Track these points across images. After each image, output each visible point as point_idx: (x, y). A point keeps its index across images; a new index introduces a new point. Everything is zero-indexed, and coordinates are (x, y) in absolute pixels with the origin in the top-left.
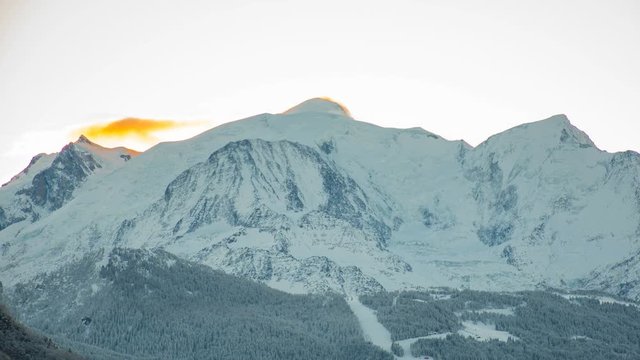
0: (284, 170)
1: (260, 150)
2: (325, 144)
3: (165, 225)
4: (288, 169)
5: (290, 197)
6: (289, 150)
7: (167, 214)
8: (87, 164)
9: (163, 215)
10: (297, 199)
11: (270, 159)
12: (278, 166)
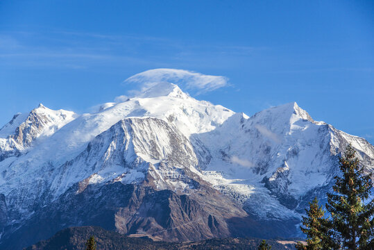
0: (149, 135)
1: (136, 124)
2: (170, 116)
3: (88, 165)
4: (151, 134)
5: (152, 150)
6: (152, 122)
7: (89, 159)
8: (44, 120)
9: (86, 159)
10: (156, 151)
11: (141, 129)
12: (146, 133)
